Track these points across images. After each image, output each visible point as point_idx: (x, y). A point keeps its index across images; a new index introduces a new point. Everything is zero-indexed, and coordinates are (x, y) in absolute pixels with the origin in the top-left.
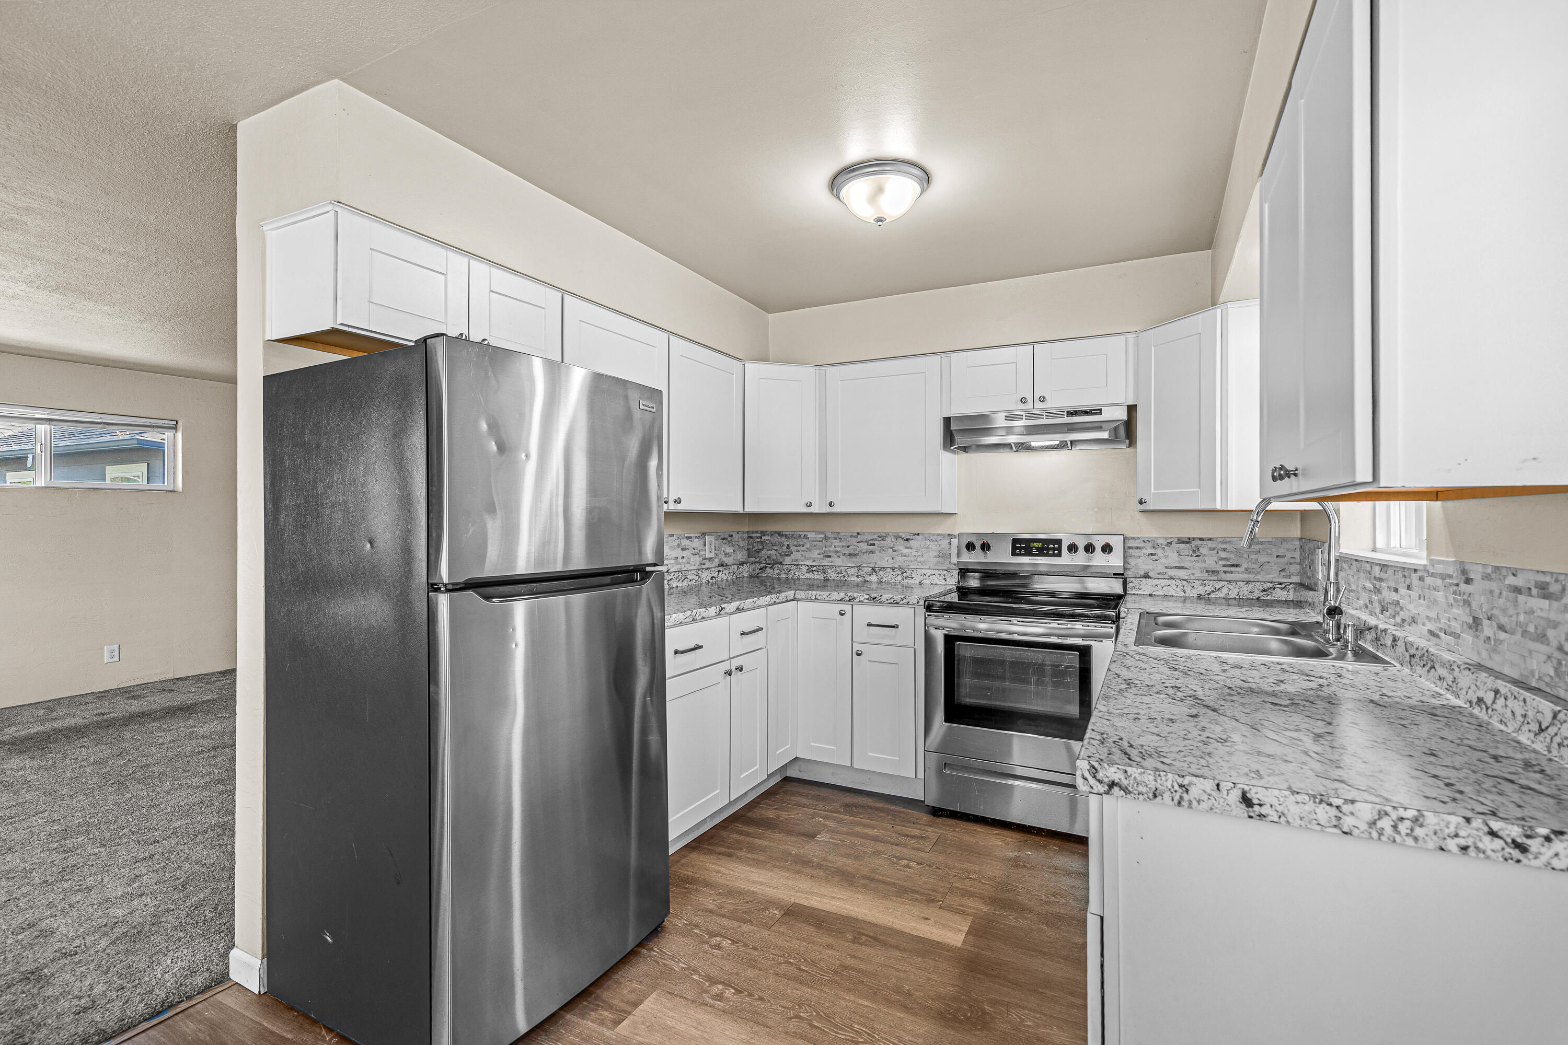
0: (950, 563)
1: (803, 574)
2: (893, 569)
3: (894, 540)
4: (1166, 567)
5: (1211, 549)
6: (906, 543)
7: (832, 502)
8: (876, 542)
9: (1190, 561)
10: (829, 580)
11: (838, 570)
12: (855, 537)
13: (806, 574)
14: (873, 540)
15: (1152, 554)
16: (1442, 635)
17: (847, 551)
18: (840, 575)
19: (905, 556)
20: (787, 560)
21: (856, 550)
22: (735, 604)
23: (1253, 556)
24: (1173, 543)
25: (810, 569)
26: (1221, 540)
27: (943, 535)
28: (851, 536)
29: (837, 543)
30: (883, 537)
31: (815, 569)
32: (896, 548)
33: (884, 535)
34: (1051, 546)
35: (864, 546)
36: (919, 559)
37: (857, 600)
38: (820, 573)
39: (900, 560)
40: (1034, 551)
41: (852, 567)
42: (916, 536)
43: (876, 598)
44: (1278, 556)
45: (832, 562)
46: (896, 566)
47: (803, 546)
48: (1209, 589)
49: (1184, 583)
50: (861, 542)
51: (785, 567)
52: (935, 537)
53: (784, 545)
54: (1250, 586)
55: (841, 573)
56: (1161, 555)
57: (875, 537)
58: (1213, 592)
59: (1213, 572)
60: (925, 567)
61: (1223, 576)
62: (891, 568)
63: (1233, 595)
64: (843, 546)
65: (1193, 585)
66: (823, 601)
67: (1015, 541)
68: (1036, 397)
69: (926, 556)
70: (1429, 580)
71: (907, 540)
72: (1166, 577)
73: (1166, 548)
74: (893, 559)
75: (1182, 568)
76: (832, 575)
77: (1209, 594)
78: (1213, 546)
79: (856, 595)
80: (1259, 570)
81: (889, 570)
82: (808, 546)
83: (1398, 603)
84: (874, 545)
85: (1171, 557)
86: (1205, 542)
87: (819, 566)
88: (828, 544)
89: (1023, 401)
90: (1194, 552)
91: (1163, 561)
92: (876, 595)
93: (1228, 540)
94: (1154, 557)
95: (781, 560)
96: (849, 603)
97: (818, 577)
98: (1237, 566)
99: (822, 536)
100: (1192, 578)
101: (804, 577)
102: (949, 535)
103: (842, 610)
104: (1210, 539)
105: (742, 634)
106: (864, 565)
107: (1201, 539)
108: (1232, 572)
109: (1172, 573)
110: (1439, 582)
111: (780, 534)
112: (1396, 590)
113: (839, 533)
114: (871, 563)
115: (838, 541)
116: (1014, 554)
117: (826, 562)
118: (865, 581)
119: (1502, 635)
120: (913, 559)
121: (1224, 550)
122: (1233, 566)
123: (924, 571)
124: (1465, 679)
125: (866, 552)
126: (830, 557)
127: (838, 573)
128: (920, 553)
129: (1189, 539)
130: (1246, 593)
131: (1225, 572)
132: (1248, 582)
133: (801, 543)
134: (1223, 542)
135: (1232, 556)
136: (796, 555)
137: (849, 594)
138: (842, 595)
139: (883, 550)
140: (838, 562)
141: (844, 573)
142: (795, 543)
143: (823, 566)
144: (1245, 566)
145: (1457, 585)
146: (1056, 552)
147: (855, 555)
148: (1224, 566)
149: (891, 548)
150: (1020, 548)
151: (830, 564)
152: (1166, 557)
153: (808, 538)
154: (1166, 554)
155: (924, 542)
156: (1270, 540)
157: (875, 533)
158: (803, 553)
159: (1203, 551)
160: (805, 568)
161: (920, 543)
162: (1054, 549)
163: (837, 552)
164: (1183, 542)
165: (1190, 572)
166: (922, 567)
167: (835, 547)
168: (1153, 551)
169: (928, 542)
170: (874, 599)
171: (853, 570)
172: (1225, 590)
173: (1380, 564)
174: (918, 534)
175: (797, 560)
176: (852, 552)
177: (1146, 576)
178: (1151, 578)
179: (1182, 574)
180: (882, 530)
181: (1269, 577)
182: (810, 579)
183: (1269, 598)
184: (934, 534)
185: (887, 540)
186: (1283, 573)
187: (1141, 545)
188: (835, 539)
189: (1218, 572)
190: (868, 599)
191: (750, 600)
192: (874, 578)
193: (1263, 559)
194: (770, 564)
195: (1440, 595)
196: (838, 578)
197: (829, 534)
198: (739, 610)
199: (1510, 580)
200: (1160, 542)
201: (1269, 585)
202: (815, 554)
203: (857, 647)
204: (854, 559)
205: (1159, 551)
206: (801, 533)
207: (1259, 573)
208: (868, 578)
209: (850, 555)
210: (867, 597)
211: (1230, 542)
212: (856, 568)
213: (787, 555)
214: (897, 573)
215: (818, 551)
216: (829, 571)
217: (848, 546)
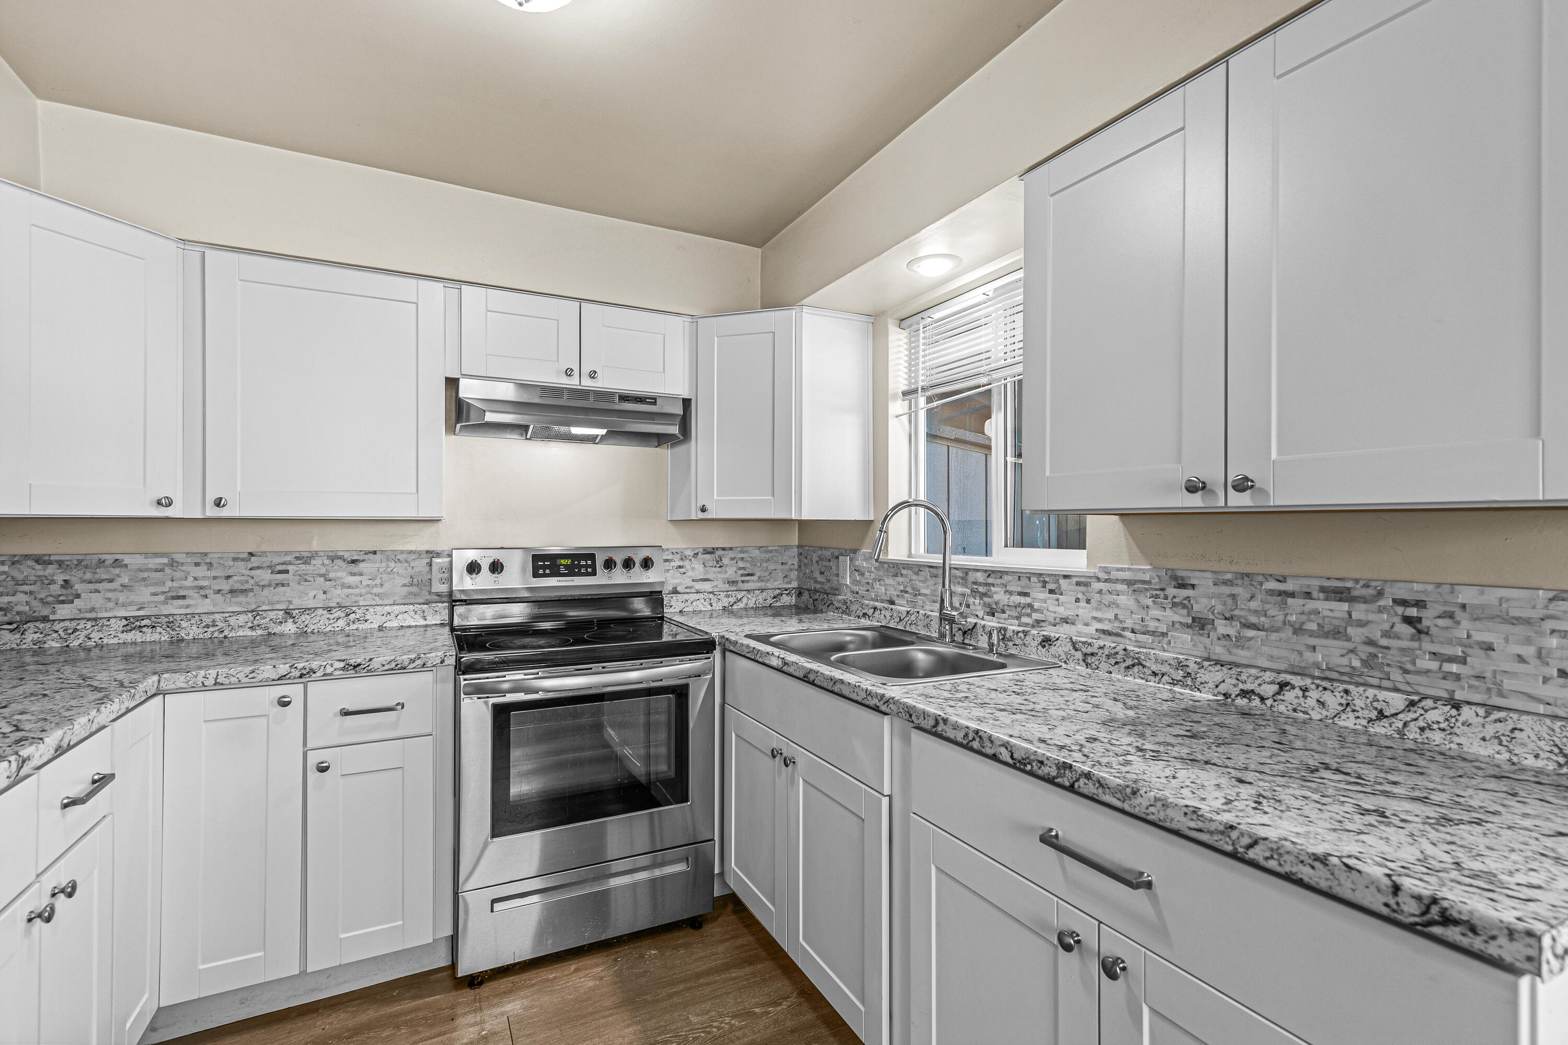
0: (430, 593)
1: (114, 636)
2: (329, 610)
3: (327, 562)
4: (693, 581)
5: (732, 559)
6: (353, 568)
7: (221, 499)
8: (290, 568)
9: (715, 573)
10: (183, 640)
11: (207, 620)
12: (243, 560)
13: (121, 635)
14: (283, 564)
15: (680, 567)
16: (1128, 634)
17: (225, 586)
18: (212, 629)
19: (349, 587)
20: (64, 611)
21: (247, 582)
22: (53, 739)
23: (764, 565)
24: (700, 554)
25: (131, 624)
26: (739, 549)
27: (419, 553)
28: (235, 559)
29: (201, 571)
30: (305, 559)
31: (144, 623)
32: (332, 575)
33: (306, 554)
34: (583, 563)
35: (265, 576)
36: (375, 590)
37: (319, 674)
38: (159, 630)
39: (337, 595)
40: (563, 570)
41: (240, 613)
42: (371, 556)
43: (359, 665)
44: (782, 564)
45: (188, 607)
46: (331, 605)
47: (111, 581)
48: (732, 600)
49: (711, 596)
50: (258, 568)
51: (57, 626)
52: (405, 556)
53: (53, 582)
54: (764, 594)
55: (214, 626)
56: (688, 567)
57: (288, 558)
58: (735, 602)
59: (733, 582)
60: (386, 602)
61: (741, 585)
62: (324, 609)
63: (751, 604)
64: (215, 578)
65: (719, 597)
66: (239, 686)
67: (536, 558)
68: (586, 369)
69: (387, 585)
70: (1096, 586)
71: (353, 562)
72: (693, 590)
73: (693, 559)
74: (325, 593)
75: (707, 580)
76: (190, 631)
77: (732, 605)
78: (733, 556)
79: (315, 665)
80: (769, 577)
81: (320, 612)
82: (125, 580)
83: (1030, 606)
84: (287, 572)
85: (697, 569)
86: (726, 552)
87: (157, 617)
88: (178, 574)
89: (569, 373)
90: (717, 562)
91: (690, 573)
92: (359, 661)
93: (745, 549)
94: (682, 570)
95: (45, 612)
96: (301, 680)
97: (156, 637)
98: (752, 575)
99: (165, 560)
100: (716, 590)
101: (116, 641)
102: (427, 552)
103: (284, 697)
104: (731, 549)
105: (65, 806)
106: (264, 608)
107: (723, 549)
108: (748, 581)
109: (698, 586)
110: (1121, 587)
111: (40, 560)
112: (1026, 594)
113: (206, 554)
114: (278, 602)
115: (203, 568)
116: (536, 575)
117: (174, 608)
118: (270, 634)
119: (1251, 633)
120: (364, 591)
121: (742, 559)
122: (748, 575)
123: (388, 609)
124: (1212, 675)
125: (269, 585)
126: (184, 597)
127: (207, 626)
128: (378, 581)
129: (713, 549)
130: (761, 601)
131: (743, 582)
132: (762, 590)
133: (104, 576)
134: (742, 552)
135: (748, 565)
136: (88, 600)
137: (300, 666)
138: (283, 669)
139: (306, 581)
140: (204, 606)
141: (221, 625)
142: (88, 576)
143: (167, 616)
144: (758, 574)
145: (1163, 590)
146: (589, 570)
147: (244, 592)
148: (742, 575)
149: (321, 575)
150: (544, 567)
151: (183, 611)
152: (693, 568)
153: (126, 566)
154: (693, 566)
155: (384, 565)
156: (777, 548)
157: (287, 553)
158: (109, 595)
159: (726, 561)
160: (117, 625)
161: (377, 565)
162: (587, 566)
163: (202, 588)
164: (708, 553)
165: (714, 583)
166: (381, 602)
167: (195, 579)
168: (681, 563)
169: (392, 564)
170: (355, 667)
171: (242, 619)
172: (745, 600)
173: (986, 571)
174: (375, 553)
175: (92, 610)
176: (237, 586)
177: (675, 592)
178: (679, 593)
179: (707, 586)
180: (302, 548)
181: (776, 584)
182: (134, 643)
183: (778, 604)
184: (402, 552)
185: (313, 562)
186: (786, 580)
187: (670, 557)
188: (197, 564)
189: (737, 582)
190: (343, 669)
191: (83, 720)
192: (289, 627)
193: (772, 567)
194: (10, 624)
195: (1123, 600)
196: (208, 635)
197: (180, 558)
198: (60, 751)
199: (1272, 585)
200: (689, 553)
201: (778, 592)
202: (144, 594)
203: (314, 758)
204: (241, 598)
205: (686, 563)
206: (103, 557)
207: (768, 580)
208: (277, 629)
209: (232, 591)
210: (342, 665)
211: (747, 552)
212: (250, 615)
213: (63, 602)
214: (336, 615)
215: (153, 589)
216: (184, 624)
217: (228, 577)
